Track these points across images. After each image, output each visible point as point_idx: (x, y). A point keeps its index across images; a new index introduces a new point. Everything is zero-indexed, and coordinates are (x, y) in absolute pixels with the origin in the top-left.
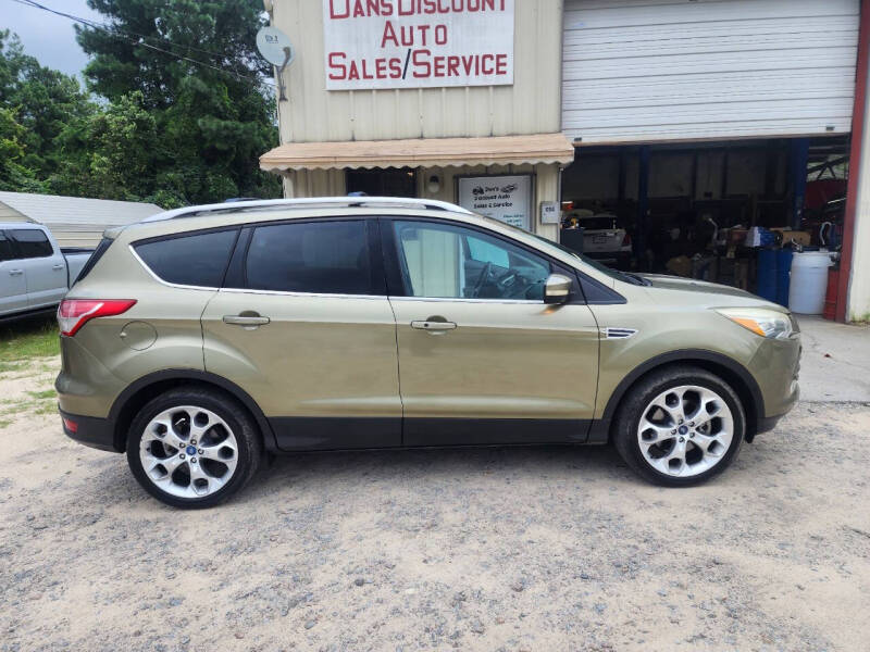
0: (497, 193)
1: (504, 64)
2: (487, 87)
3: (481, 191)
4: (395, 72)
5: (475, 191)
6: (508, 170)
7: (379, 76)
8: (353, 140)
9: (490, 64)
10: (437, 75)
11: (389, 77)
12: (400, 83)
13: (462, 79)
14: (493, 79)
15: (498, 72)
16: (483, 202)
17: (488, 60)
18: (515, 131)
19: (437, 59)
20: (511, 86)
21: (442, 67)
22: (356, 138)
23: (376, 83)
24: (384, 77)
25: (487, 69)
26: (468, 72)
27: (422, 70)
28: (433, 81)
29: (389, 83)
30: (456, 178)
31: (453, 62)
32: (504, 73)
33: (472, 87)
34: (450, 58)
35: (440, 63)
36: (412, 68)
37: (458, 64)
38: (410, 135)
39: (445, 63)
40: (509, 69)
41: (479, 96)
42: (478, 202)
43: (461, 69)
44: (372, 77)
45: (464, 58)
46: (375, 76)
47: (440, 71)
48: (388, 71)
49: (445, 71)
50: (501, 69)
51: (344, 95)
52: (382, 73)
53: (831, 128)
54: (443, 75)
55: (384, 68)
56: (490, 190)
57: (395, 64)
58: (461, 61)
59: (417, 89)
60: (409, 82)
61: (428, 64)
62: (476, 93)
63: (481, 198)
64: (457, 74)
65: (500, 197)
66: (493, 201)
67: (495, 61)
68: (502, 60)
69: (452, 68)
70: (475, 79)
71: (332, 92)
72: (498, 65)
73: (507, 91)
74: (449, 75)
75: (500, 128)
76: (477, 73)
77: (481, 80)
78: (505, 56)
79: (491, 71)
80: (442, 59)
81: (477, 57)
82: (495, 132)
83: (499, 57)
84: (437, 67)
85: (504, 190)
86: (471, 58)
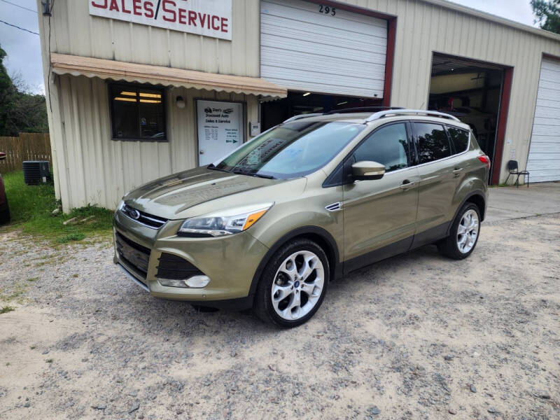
0: (222, 113)
1: (226, 25)
2: (214, 39)
3: (210, 111)
4: (149, 13)
5: (206, 110)
6: (228, 98)
7: (136, 13)
8: (114, 59)
9: (217, 23)
10: (181, 22)
11: (143, 14)
12: (151, 22)
13: (198, 29)
14: (219, 34)
15: (223, 30)
16: (212, 119)
17: (216, 20)
18: (233, 73)
19: (181, 10)
20: (230, 41)
21: (185, 17)
22: (117, 57)
23: (132, 18)
24: (140, 14)
25: (216, 26)
26: (203, 25)
27: (170, 16)
28: (177, 26)
29: (143, 20)
30: (196, 100)
31: (193, 15)
32: (226, 31)
33: (204, 37)
34: (190, 12)
35: (183, 14)
36: (161, 13)
37: (195, 18)
38: (161, 63)
39: (186, 14)
40: (229, 28)
41: (210, 44)
42: (209, 118)
43: (198, 21)
44: (129, 12)
45: (199, 14)
46: (132, 12)
47: (183, 20)
48: (143, 11)
49: (186, 20)
50: (224, 28)
51: (104, 21)
52: (138, 10)
53: (375, 95)
54: (185, 23)
55: (140, 8)
56: (217, 110)
57: (148, 6)
58: (198, 15)
59: (165, 29)
60: (159, 22)
61: (174, 12)
62: (207, 41)
63: (210, 116)
64: (195, 25)
65: (223, 116)
66: (218, 119)
67: (220, 22)
68: (225, 22)
69: (192, 20)
70: (207, 31)
71: (94, 17)
72: (223, 25)
73: (228, 43)
74: (190, 24)
75: (224, 69)
76: (209, 28)
77: (211, 33)
78: (226, 20)
79: (218, 29)
80: (185, 11)
81: (209, 16)
82: (221, 71)
83: (223, 19)
84: (181, 16)
85: (225, 112)
86: (205, 15)
